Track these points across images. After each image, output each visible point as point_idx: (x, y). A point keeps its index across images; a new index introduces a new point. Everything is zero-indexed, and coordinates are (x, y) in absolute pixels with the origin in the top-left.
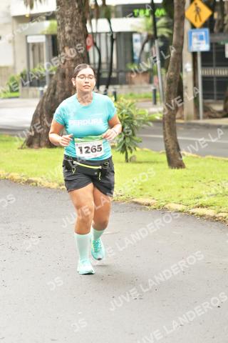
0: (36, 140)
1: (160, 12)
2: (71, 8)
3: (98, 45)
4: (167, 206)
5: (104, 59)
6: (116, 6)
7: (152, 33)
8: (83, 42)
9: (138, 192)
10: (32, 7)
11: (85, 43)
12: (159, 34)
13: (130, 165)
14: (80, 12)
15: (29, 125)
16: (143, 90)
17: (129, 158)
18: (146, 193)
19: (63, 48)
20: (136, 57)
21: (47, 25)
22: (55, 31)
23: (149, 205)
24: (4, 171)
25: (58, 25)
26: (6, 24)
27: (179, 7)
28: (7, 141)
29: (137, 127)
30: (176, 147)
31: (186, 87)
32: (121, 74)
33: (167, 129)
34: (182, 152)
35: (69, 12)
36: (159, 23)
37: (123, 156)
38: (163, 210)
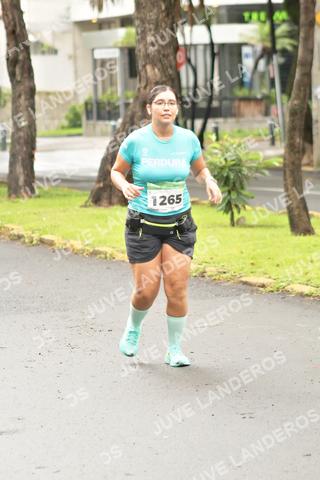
0: (105, 195)
1: (280, 16)
2: (155, 11)
3: (193, 61)
4: (288, 288)
5: (201, 82)
6: (219, 8)
7: (268, 44)
8: (172, 58)
9: (248, 268)
10: (100, 8)
11: (175, 58)
12: (279, 46)
13: (237, 231)
14: (168, 15)
15: (95, 174)
16: (256, 125)
17: (235, 219)
18: (260, 270)
19: (144, 66)
20: (246, 79)
21: (121, 34)
22: (132, 42)
23: (263, 286)
24: (60, 238)
25: (137, 34)
26: (64, 33)
27: (306, 8)
28: (65, 196)
29: (247, 177)
30: (301, 206)
31: (317, 121)
32: (225, 103)
33: (289, 180)
34: (310, 212)
35: (152, 15)
36: (279, 31)
37: (227, 218)
38: (283, 293)
